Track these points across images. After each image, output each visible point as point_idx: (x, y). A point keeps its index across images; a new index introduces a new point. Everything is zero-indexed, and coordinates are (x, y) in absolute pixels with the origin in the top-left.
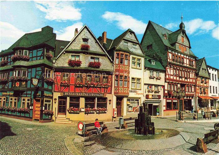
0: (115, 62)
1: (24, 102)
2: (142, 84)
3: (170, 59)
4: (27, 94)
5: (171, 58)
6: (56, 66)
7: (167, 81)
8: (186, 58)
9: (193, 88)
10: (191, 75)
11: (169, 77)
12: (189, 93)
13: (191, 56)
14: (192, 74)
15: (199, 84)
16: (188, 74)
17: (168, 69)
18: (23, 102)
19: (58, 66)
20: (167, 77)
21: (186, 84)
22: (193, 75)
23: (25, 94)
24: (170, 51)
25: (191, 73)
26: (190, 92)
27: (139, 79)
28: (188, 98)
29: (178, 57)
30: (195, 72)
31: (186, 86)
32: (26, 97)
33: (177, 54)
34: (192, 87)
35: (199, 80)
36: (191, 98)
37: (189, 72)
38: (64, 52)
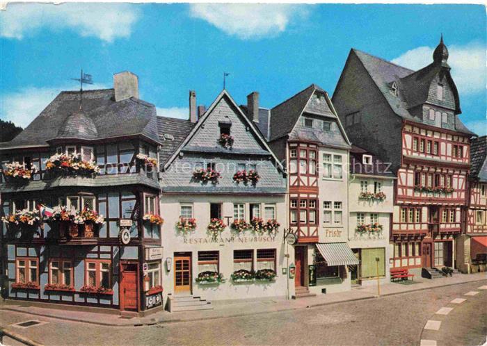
0: (288, 170)
1: (94, 272)
2: (345, 213)
3: (407, 150)
4: (99, 252)
5: (409, 147)
6: (165, 186)
7: (399, 202)
8: (447, 142)
9: (458, 214)
10: (455, 181)
11: (403, 192)
12: (448, 226)
13: (459, 134)
14: (458, 178)
15: (476, 203)
16: (449, 181)
17: (401, 174)
18: (90, 272)
19: (170, 185)
20: (400, 192)
21: (441, 206)
22: (461, 180)
23: (94, 253)
24: (408, 128)
25: (457, 176)
26: (451, 224)
27: (338, 204)
28: (445, 238)
29: (426, 141)
30: (467, 174)
31: (441, 209)
32: (99, 258)
33: (423, 134)
34: (455, 211)
35: (477, 193)
36: (451, 238)
37: (451, 176)
38: (182, 154)
